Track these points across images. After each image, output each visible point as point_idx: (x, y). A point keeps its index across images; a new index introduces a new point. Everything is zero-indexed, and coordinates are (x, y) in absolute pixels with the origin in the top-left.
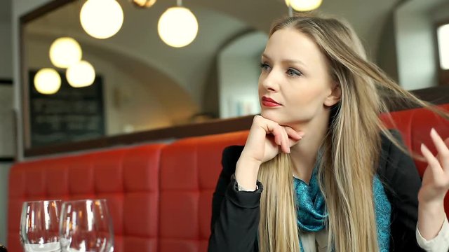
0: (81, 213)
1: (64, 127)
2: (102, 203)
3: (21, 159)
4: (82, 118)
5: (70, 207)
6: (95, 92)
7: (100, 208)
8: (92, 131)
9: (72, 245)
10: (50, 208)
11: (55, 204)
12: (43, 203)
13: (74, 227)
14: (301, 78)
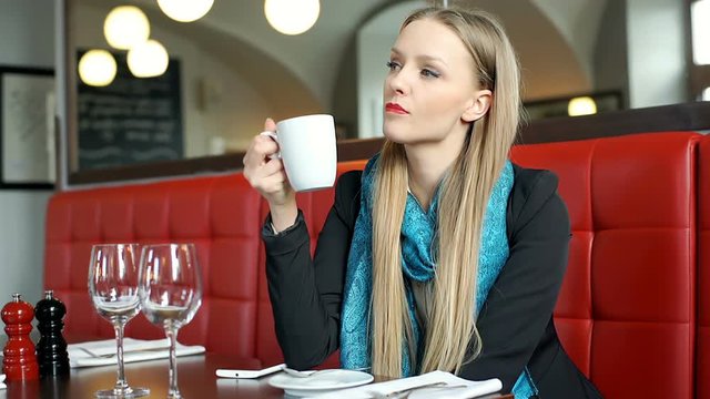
0: (164, 260)
1: (119, 138)
2: (189, 248)
3: (65, 187)
4: (146, 124)
5: (151, 253)
6: (168, 86)
7: (187, 254)
8: (162, 145)
9: (151, 297)
10: (126, 254)
11: (131, 249)
12: (116, 247)
13: (156, 276)
14: (438, 81)
